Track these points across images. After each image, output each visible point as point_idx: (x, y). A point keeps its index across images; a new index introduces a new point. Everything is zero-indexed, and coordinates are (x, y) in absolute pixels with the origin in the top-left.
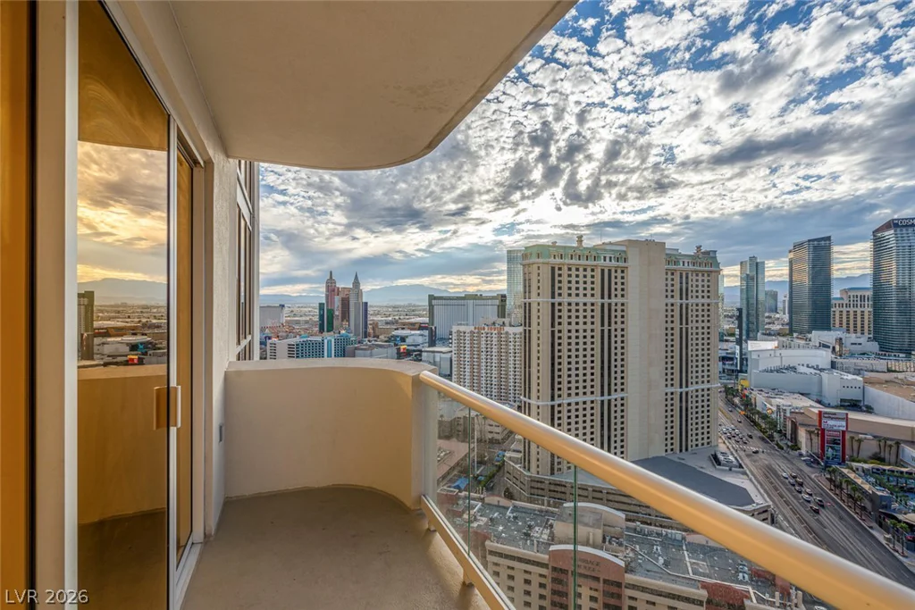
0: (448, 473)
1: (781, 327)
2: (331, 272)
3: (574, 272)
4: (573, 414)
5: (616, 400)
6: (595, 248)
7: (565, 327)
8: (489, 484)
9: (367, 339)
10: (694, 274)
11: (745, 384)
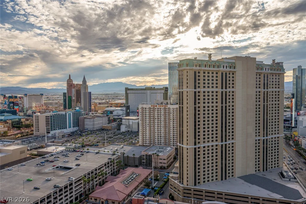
0: (138, 186)
2: (70, 75)
3: (206, 75)
4: (206, 152)
5: (229, 144)
6: (218, 61)
7: (202, 105)
8: (160, 192)
9: (91, 113)
10: (271, 75)
11: (296, 134)
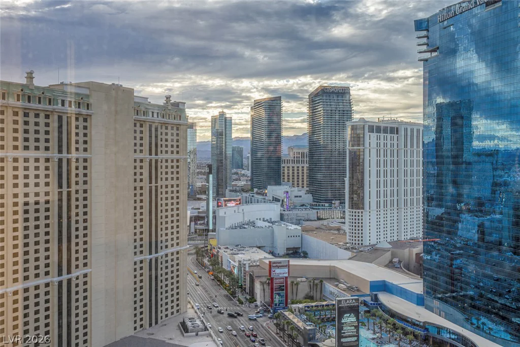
1: (245, 183)
5: (77, 278)
6: (50, 89)
7: (9, 190)
10: (164, 127)
11: (214, 242)
